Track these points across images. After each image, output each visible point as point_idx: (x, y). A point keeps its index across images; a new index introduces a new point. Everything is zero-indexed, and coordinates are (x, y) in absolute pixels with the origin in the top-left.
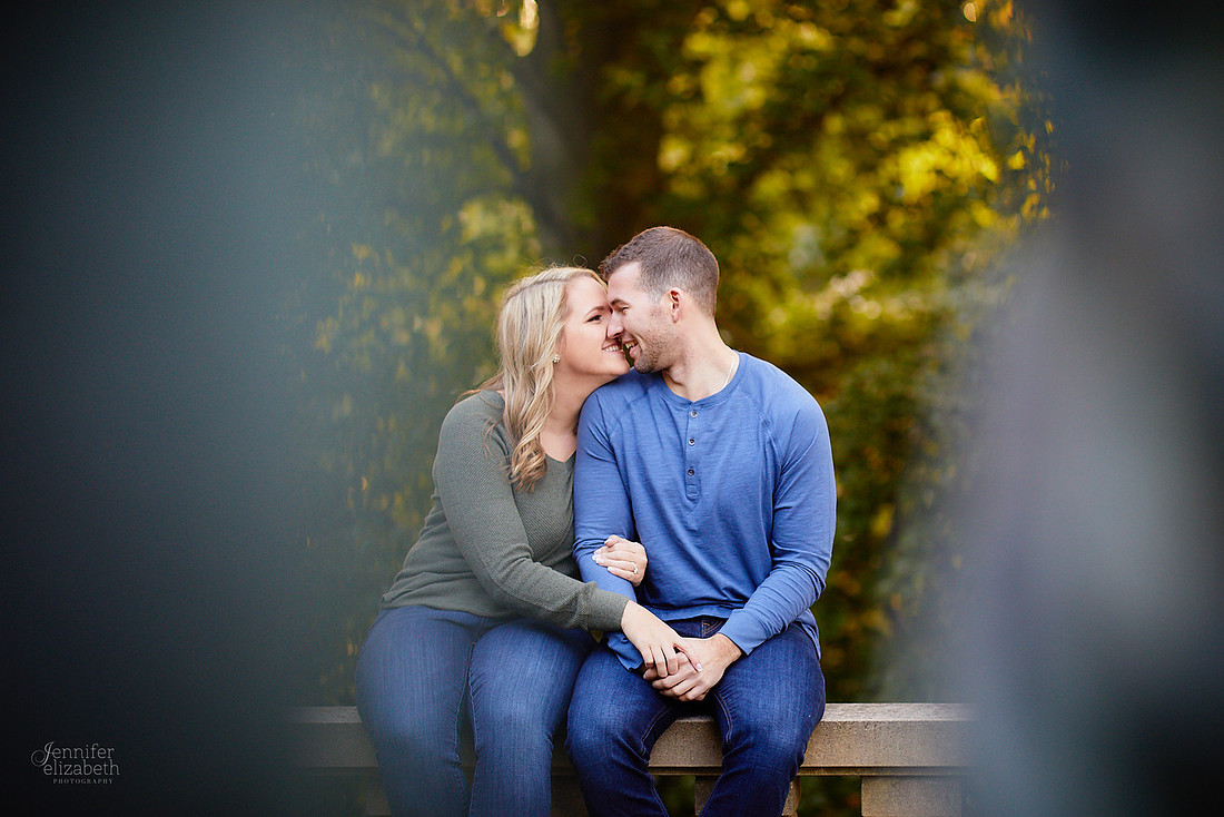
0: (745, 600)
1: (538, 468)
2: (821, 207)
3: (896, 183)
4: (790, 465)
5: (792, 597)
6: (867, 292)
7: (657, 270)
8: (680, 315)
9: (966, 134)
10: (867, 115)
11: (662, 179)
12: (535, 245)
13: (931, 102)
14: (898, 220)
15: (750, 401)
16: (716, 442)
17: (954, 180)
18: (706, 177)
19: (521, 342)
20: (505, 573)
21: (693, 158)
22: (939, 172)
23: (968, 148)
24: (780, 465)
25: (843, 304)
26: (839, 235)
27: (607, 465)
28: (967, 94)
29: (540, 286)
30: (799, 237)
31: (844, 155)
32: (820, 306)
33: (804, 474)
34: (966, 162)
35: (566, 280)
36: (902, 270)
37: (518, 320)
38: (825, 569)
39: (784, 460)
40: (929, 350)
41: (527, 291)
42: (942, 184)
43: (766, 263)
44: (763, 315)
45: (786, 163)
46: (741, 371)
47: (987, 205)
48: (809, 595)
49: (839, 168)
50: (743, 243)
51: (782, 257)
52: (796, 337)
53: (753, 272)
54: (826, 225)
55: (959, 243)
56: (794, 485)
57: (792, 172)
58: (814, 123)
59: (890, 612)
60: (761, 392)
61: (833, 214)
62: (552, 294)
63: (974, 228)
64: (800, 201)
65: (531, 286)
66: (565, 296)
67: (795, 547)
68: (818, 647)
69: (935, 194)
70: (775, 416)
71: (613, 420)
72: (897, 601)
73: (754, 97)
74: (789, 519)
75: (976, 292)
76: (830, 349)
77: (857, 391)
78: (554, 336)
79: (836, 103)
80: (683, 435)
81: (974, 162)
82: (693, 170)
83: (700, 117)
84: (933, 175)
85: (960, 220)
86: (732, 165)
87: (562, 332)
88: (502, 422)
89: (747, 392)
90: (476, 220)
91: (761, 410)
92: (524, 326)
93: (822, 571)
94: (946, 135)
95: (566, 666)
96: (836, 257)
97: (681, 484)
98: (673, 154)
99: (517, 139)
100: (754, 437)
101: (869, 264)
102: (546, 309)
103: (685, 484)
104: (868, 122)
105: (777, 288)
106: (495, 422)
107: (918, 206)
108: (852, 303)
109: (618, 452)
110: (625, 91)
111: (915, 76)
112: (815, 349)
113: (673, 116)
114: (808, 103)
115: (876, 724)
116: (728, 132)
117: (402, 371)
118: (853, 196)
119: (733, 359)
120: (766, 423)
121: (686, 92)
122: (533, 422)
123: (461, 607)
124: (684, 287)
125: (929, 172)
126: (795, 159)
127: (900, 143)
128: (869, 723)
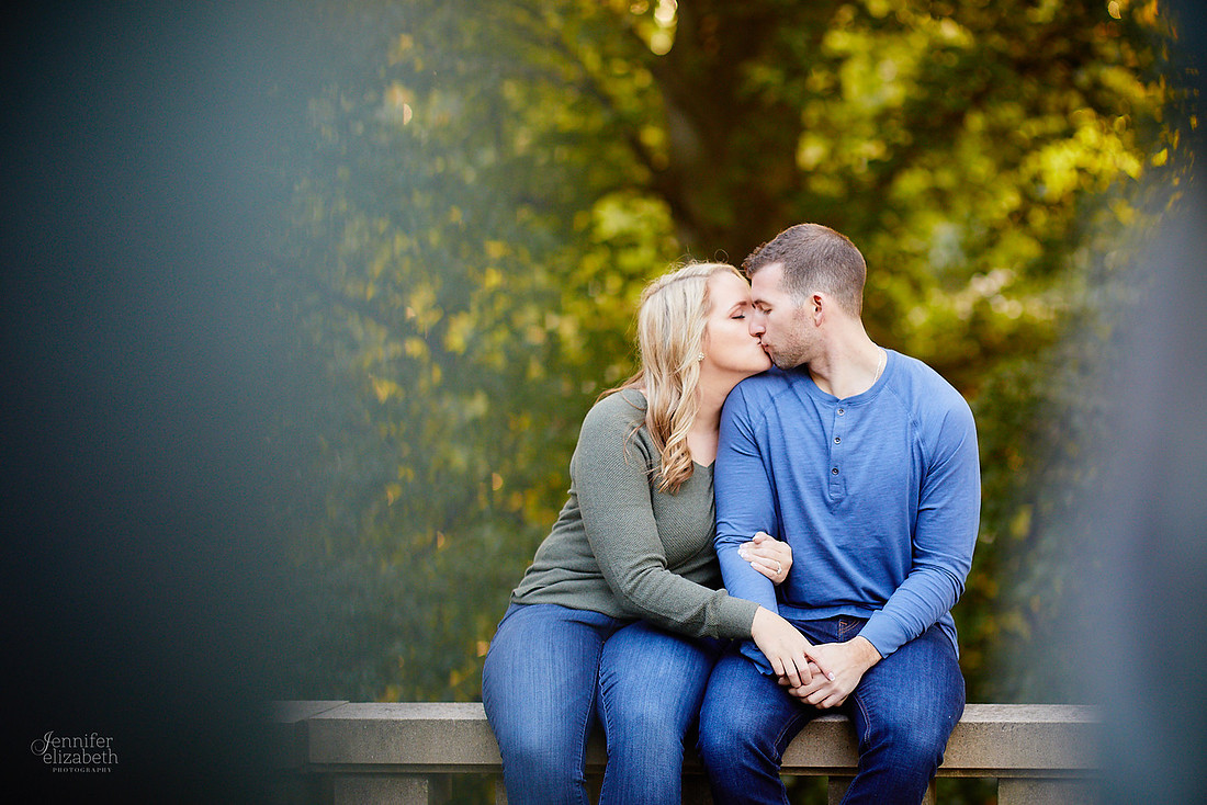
0: (882, 602)
1: (685, 470)
2: (962, 206)
3: (1037, 179)
4: (936, 467)
5: (934, 602)
6: (1007, 291)
7: (800, 273)
8: (823, 319)
9: (1109, 132)
10: (1009, 113)
11: (799, 178)
12: (673, 243)
13: (1075, 100)
14: (1040, 219)
15: (898, 401)
16: (862, 441)
17: (1096, 178)
18: (845, 175)
19: (664, 341)
20: (633, 584)
21: (833, 154)
22: (1081, 170)
23: (1112, 144)
24: (927, 466)
25: (983, 303)
26: (980, 233)
27: (752, 460)
28: (1110, 90)
29: (681, 282)
30: (939, 235)
31: (985, 153)
32: (960, 306)
33: (951, 475)
34: (1109, 161)
35: (707, 276)
36: (1044, 269)
37: (659, 318)
38: (966, 573)
39: (932, 462)
40: (1070, 349)
41: (667, 288)
42: (1086, 183)
43: (906, 261)
44: (903, 315)
45: (926, 160)
46: (889, 369)
47: (1130, 205)
48: (949, 600)
49: (980, 166)
50: (882, 242)
51: (922, 255)
52: (936, 337)
53: (893, 272)
54: (968, 223)
55: (1100, 242)
56: (939, 486)
57: (932, 170)
58: (956, 120)
59: (1028, 614)
60: (910, 391)
61: (974, 213)
62: (694, 290)
63: (1116, 226)
64: (940, 199)
65: (671, 283)
66: (707, 292)
67: (937, 549)
68: (957, 648)
69: (1077, 192)
70: (924, 417)
71: (757, 414)
72: (1035, 603)
73: (893, 93)
74: (932, 520)
75: (1116, 291)
76: (970, 349)
77: (997, 392)
78: (699, 332)
79: (979, 100)
80: (828, 433)
81: (1118, 161)
82: (832, 168)
83: (839, 114)
84: (1075, 174)
85: (1102, 218)
86: (873, 163)
87: (706, 328)
88: (644, 424)
89: (896, 392)
90: (612, 218)
91: (910, 410)
92: (665, 325)
93: (962, 575)
94: (1089, 133)
95: (698, 666)
96: (978, 254)
97: (825, 482)
98: (812, 152)
99: (653, 137)
100: (902, 437)
101: (1011, 263)
102: (689, 306)
103: (829, 484)
104: (1009, 120)
105: (917, 288)
106: (638, 425)
107: (1060, 204)
108: (992, 303)
109: (763, 448)
110: (764, 87)
111: (1058, 73)
112: (956, 348)
113: (812, 113)
114: (950, 101)
115: (1013, 725)
116: (868, 129)
117: (536, 371)
118: (994, 195)
119: (880, 356)
120: (914, 424)
121: (826, 89)
122: (682, 421)
123: (593, 607)
124: (828, 290)
125: (1071, 169)
126: (934, 156)
127: (1041, 141)
128: (1006, 724)
